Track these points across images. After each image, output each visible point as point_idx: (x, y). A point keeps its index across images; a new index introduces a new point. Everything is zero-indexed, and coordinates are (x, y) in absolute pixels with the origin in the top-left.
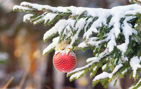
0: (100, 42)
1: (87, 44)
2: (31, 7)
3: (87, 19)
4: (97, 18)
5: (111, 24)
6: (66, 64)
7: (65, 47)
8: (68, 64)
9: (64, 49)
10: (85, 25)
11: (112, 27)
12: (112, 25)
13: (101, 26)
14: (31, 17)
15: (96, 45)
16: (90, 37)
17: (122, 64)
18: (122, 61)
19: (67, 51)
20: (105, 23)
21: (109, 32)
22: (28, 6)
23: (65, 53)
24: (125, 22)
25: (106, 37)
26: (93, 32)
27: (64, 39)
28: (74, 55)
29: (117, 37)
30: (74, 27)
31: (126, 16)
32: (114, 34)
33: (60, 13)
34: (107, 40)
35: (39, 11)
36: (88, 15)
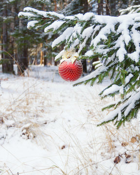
0: (108, 50)
1: (95, 53)
2: (36, 13)
3: (94, 27)
4: (104, 25)
5: (119, 31)
6: (71, 74)
7: (71, 55)
8: (73, 74)
9: (70, 58)
10: (92, 34)
11: (120, 34)
13: (110, 33)
14: (36, 24)
15: (104, 53)
16: (98, 44)
17: (132, 73)
18: (132, 70)
19: (73, 60)
20: (113, 30)
21: (117, 39)
22: (32, 12)
23: (70, 62)
24: (133, 29)
25: (114, 45)
26: (101, 39)
27: (69, 47)
28: (80, 64)
29: (127, 44)
30: (81, 33)
31: (136, 22)
32: (124, 41)
33: (67, 20)
34: (115, 47)
35: (45, 18)
36: (96, 22)
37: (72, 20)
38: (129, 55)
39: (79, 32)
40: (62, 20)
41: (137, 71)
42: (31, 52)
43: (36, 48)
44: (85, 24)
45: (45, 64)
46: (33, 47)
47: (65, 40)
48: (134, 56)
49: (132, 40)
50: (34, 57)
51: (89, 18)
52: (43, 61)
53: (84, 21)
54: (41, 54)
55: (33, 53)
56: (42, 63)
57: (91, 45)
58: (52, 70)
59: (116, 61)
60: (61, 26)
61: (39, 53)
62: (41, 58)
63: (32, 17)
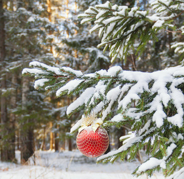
0: (141, 114)
1: (124, 117)
2: (45, 69)
4: (135, 82)
5: (153, 90)
6: (93, 146)
7: (93, 122)
8: (96, 146)
9: (90, 125)
10: (118, 96)
11: (156, 94)
12: (155, 92)
13: (142, 92)
15: (136, 118)
16: (128, 106)
17: (175, 143)
18: (174, 139)
20: (147, 89)
21: (153, 100)
22: (41, 67)
24: (172, 87)
25: (149, 108)
26: (132, 99)
27: (90, 111)
28: (105, 132)
29: (166, 105)
30: (105, 94)
31: (176, 77)
32: (162, 102)
33: (86, 78)
34: (150, 111)
35: (57, 76)
36: (123, 79)
37: (92, 78)
38: (170, 119)
39: (103, 92)
40: (80, 78)
41: (180, 139)
42: (38, 135)
43: (45, 128)
44: (109, 80)
45: (57, 148)
46: (40, 127)
47: (84, 104)
48: (176, 120)
49: (171, 100)
50: (41, 141)
51: (115, 74)
52: (54, 145)
53: (109, 77)
54: (51, 137)
55: (40, 135)
56: (53, 148)
57: (118, 108)
58: (66, 157)
59: (152, 129)
60: (79, 86)
61: (48, 135)
62: (51, 142)
63: (40, 75)
